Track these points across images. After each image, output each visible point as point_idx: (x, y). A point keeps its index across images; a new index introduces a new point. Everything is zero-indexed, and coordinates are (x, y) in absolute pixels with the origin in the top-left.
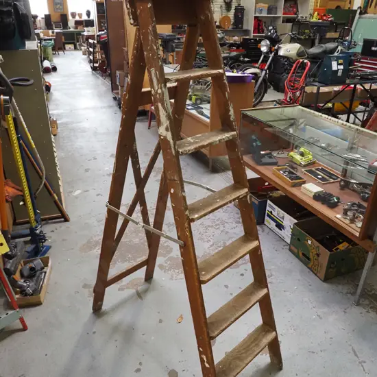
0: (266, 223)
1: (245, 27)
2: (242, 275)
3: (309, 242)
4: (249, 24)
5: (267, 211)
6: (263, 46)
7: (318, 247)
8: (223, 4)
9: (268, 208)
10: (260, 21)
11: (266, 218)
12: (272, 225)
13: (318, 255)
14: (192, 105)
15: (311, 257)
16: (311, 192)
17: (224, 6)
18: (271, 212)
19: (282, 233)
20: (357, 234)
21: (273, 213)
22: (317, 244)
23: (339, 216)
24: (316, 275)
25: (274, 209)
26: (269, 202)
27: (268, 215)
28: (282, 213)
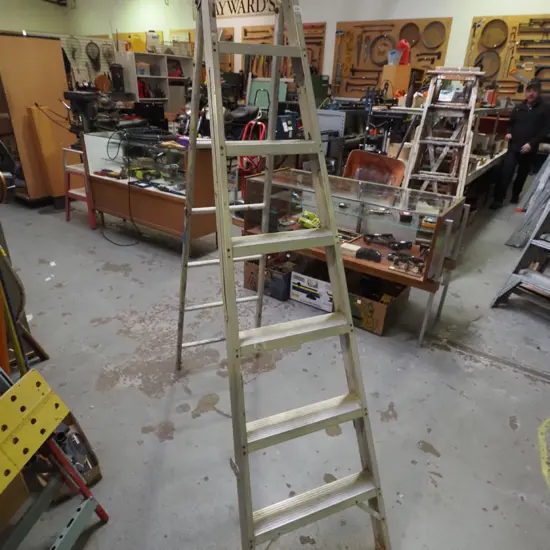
0: (292, 297)
1: (127, 90)
2: (310, 354)
3: (359, 302)
4: (133, 87)
5: (292, 284)
6: (189, 109)
7: (371, 304)
8: (88, 61)
9: (294, 281)
10: (143, 83)
11: (293, 291)
12: (303, 297)
13: (372, 312)
14: (143, 181)
15: (362, 315)
16: (351, 251)
17: (90, 64)
18: (299, 284)
19: (317, 302)
20: (421, 279)
21: (302, 283)
22: (368, 301)
23: (392, 268)
24: (372, 332)
25: (302, 280)
26: (293, 273)
27: (294, 288)
28: (314, 281)
